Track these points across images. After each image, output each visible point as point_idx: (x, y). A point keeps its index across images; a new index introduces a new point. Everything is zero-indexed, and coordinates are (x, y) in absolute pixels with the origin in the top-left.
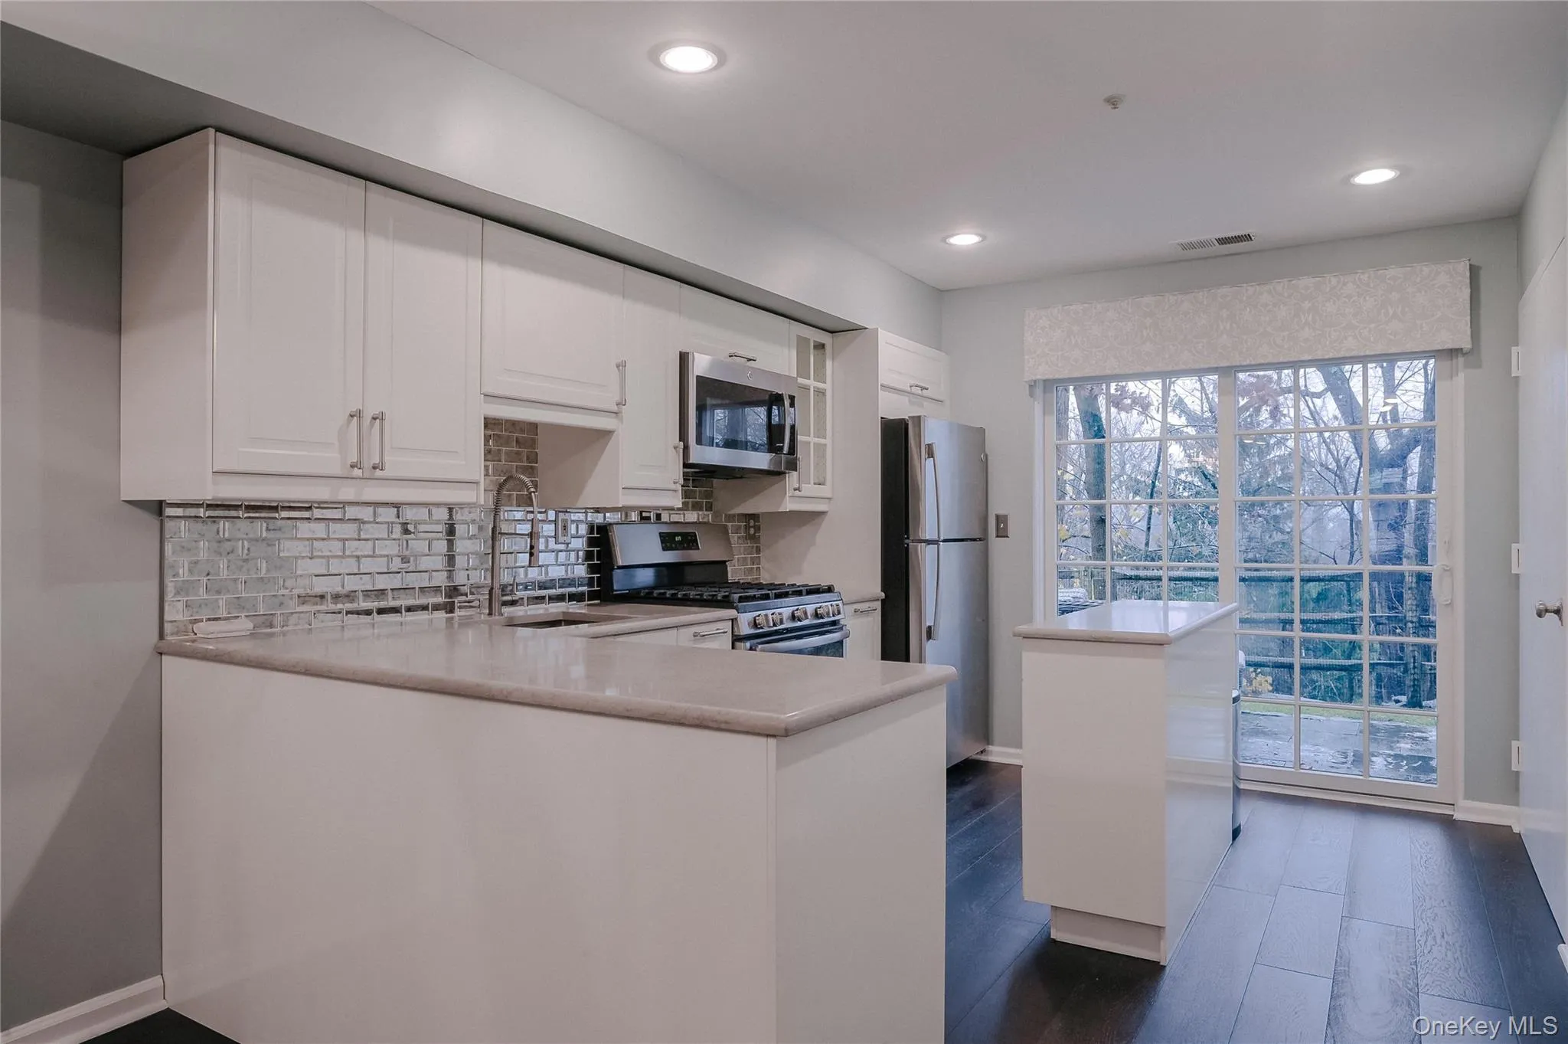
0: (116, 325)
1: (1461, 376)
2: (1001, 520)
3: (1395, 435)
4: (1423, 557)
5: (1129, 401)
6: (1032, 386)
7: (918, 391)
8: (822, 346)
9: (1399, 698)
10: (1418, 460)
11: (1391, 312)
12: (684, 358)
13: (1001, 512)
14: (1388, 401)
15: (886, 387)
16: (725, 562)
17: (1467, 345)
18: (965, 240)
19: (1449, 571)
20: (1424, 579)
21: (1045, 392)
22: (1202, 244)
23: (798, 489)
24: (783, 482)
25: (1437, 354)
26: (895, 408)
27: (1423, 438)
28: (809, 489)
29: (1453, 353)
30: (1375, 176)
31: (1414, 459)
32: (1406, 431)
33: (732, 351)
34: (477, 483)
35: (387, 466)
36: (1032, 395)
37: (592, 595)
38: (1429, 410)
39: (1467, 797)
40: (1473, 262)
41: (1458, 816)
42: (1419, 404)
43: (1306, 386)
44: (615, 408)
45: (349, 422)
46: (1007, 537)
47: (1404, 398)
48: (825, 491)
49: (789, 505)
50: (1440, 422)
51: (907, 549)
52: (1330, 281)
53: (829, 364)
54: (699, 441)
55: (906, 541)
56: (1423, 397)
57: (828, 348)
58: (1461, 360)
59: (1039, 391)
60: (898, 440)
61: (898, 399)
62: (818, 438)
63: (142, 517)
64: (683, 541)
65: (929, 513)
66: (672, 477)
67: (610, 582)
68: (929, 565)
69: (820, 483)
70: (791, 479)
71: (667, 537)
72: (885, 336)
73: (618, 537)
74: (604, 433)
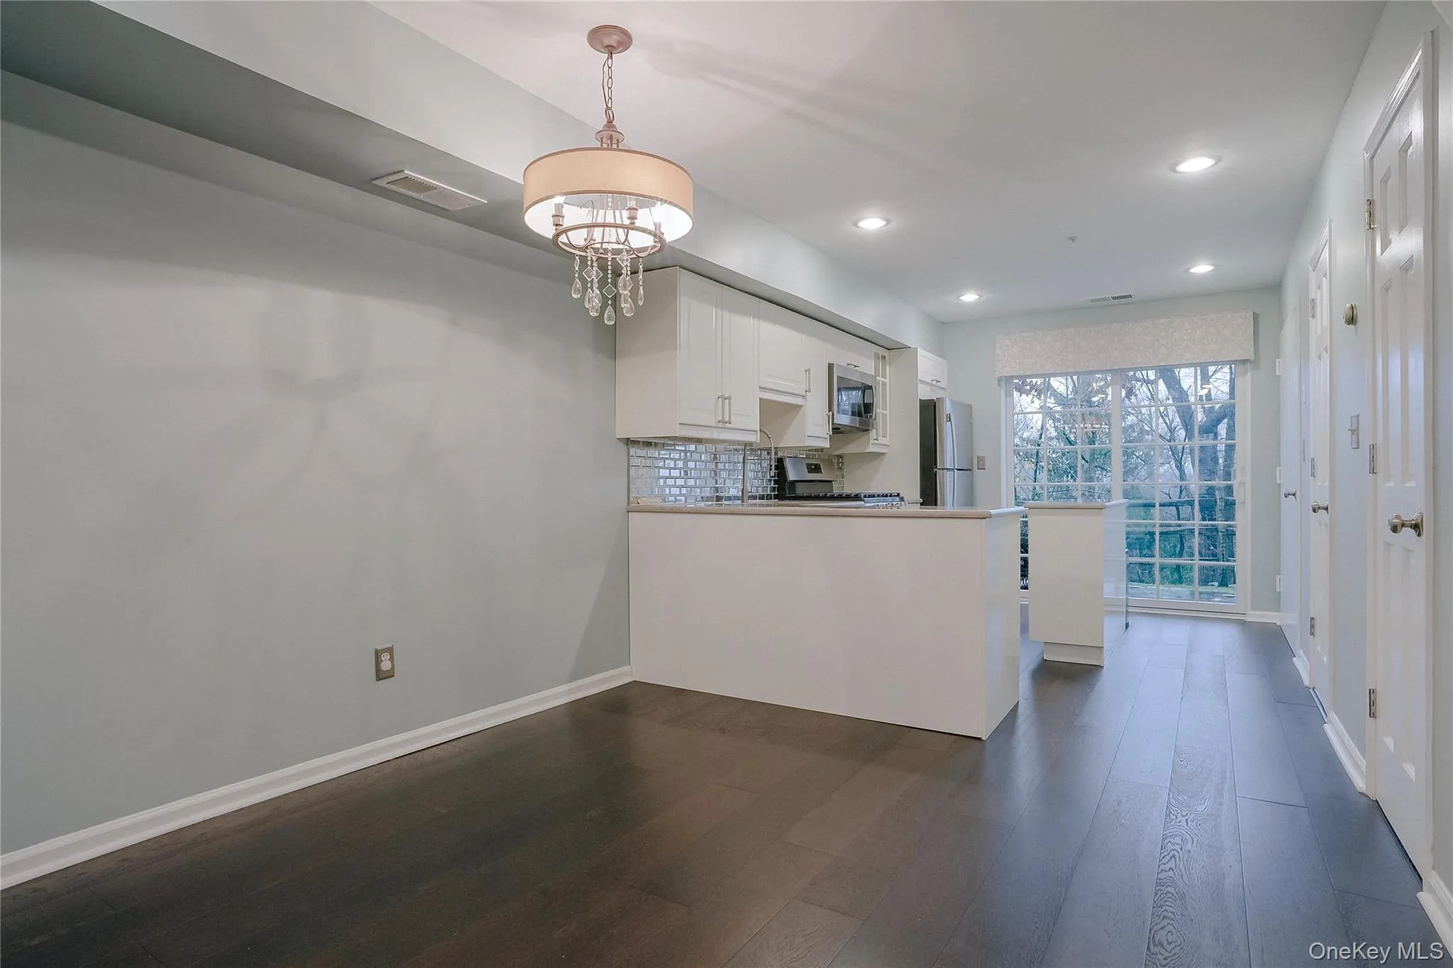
0: (614, 356)
1: (1249, 374)
2: (980, 459)
3: (1209, 412)
4: (1228, 475)
5: (1028, 388)
6: (1000, 380)
7: (934, 383)
8: (884, 357)
9: (1213, 583)
10: (1225, 431)
11: (1210, 338)
12: (831, 366)
13: (981, 454)
14: (1204, 386)
15: (922, 382)
16: (830, 481)
17: (1252, 358)
18: (970, 297)
19: (1243, 483)
20: (1229, 489)
21: (1006, 383)
22: (1104, 299)
23: (877, 439)
24: (867, 436)
25: (1235, 362)
26: (925, 393)
27: (1228, 412)
28: (882, 440)
29: (1245, 362)
30: (1202, 268)
31: (1222, 429)
32: (1217, 406)
33: (849, 362)
34: (756, 431)
35: (732, 422)
36: (999, 385)
37: (776, 497)
38: (1232, 393)
39: (1253, 609)
40: (1256, 311)
41: (1248, 619)
42: (1226, 389)
43: (1147, 376)
44: (804, 393)
45: (717, 401)
46: (984, 469)
47: (1216, 384)
48: (886, 441)
49: (872, 449)
50: (1238, 401)
51: (935, 474)
52: (1176, 321)
53: (888, 367)
54: (838, 412)
55: (935, 469)
56: (1229, 383)
57: (887, 359)
58: (1249, 365)
59: (1003, 383)
60: (929, 411)
61: (928, 388)
62: (883, 410)
63: (623, 447)
64: (815, 469)
65: (949, 454)
66: (826, 431)
67: (784, 489)
68: (948, 483)
69: (884, 436)
70: (873, 433)
71: (809, 466)
72: (920, 351)
73: (788, 464)
74: (799, 407)
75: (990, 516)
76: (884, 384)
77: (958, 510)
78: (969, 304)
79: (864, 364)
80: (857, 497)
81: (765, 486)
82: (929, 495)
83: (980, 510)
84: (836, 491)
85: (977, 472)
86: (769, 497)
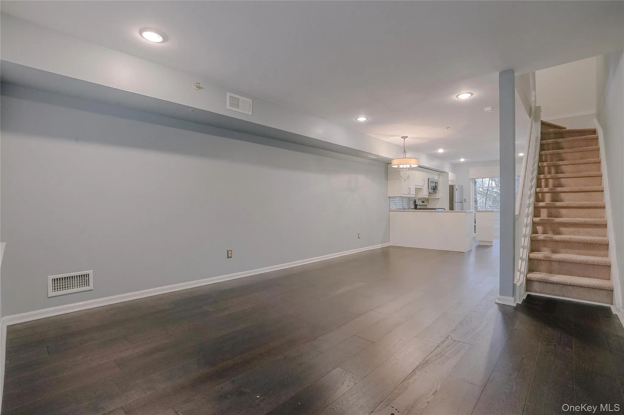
0: (387, 180)
7: (453, 180)
8: (440, 174)
12: (428, 178)
13: (465, 198)
15: (450, 180)
16: (427, 205)
18: (462, 160)
26: (450, 183)
28: (439, 195)
33: (433, 177)
34: (412, 194)
37: (415, 209)
44: (423, 185)
45: (408, 188)
46: (466, 202)
49: (437, 197)
51: (453, 203)
53: (441, 177)
54: (430, 189)
59: (471, 180)
60: (452, 188)
61: (451, 182)
62: (440, 188)
63: (388, 198)
64: (423, 202)
65: (457, 198)
66: (427, 194)
67: (416, 207)
68: (456, 205)
69: (440, 194)
70: (437, 194)
71: (422, 202)
72: (449, 173)
73: (417, 201)
74: (422, 188)
75: (466, 212)
76: (440, 181)
77: (459, 211)
78: (463, 162)
79: (436, 177)
80: (435, 209)
81: (413, 206)
82: (452, 208)
83: (464, 211)
84: (428, 208)
85: (464, 202)
86: (413, 209)
